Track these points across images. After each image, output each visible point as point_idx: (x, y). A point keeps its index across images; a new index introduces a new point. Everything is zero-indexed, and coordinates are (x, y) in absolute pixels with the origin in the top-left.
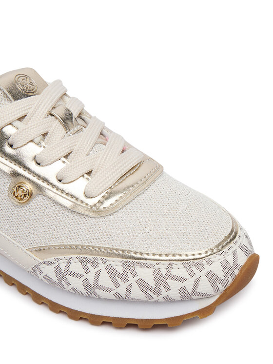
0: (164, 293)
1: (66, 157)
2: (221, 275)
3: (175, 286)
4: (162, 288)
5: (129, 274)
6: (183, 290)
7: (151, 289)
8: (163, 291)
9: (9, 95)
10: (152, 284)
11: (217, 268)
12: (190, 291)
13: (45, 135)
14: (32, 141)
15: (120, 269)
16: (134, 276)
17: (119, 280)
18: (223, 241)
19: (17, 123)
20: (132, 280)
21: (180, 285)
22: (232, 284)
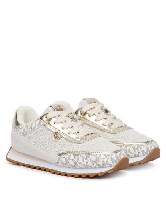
0: (98, 163)
1: (71, 127)
2: (115, 159)
3: (101, 161)
4: (97, 161)
5: (88, 158)
6: (103, 162)
7: (94, 162)
8: (98, 162)
9: (55, 109)
10: (94, 160)
11: (114, 157)
12: (105, 163)
13: (65, 121)
14: (61, 122)
15: (85, 157)
16: (89, 158)
17: (85, 160)
18: (117, 151)
19: (57, 117)
20: (88, 159)
21: (103, 160)
22: (118, 163)
